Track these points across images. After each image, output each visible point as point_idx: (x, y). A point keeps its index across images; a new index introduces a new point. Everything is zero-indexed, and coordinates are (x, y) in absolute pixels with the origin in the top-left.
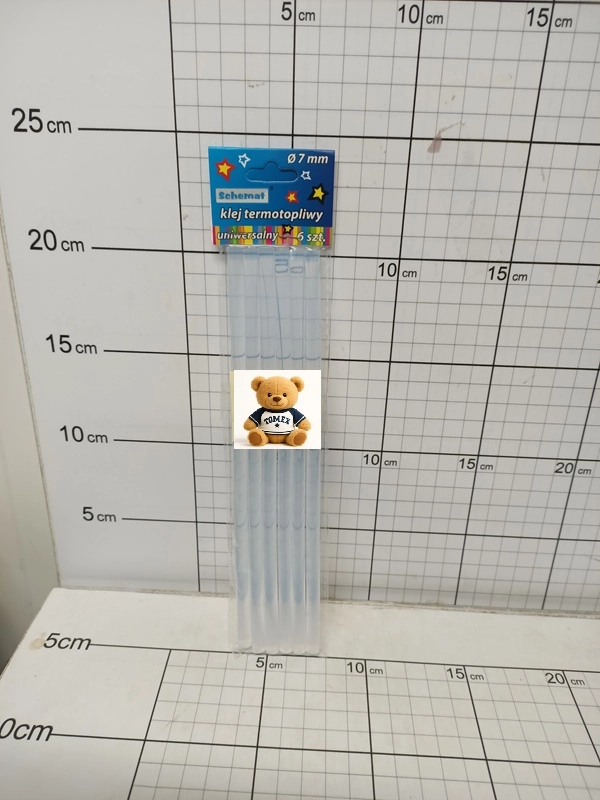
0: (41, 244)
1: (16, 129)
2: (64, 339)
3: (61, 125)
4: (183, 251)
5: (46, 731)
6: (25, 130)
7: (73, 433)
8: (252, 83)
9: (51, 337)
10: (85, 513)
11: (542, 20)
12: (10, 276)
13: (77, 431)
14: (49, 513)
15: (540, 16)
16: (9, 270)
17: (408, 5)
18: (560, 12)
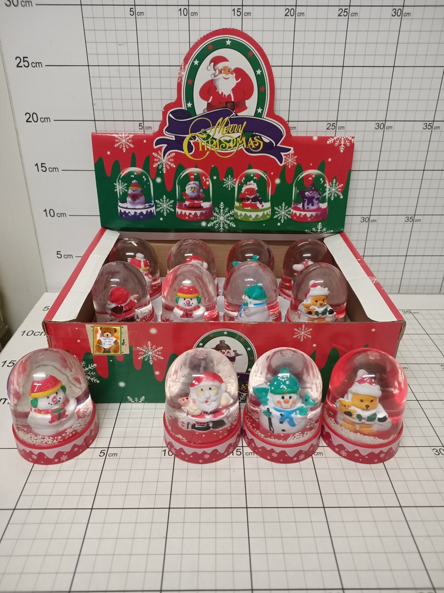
0: (31, 119)
1: (18, 66)
2: (43, 165)
3: (37, 64)
4: (95, 121)
6: (22, 67)
7: (49, 213)
8: (120, 44)
9: (37, 165)
10: (57, 254)
11: (239, 13)
12: (17, 135)
13: (51, 211)
14: (40, 255)
15: (238, 12)
16: (17, 132)
17: (182, 8)
18: (246, 9)
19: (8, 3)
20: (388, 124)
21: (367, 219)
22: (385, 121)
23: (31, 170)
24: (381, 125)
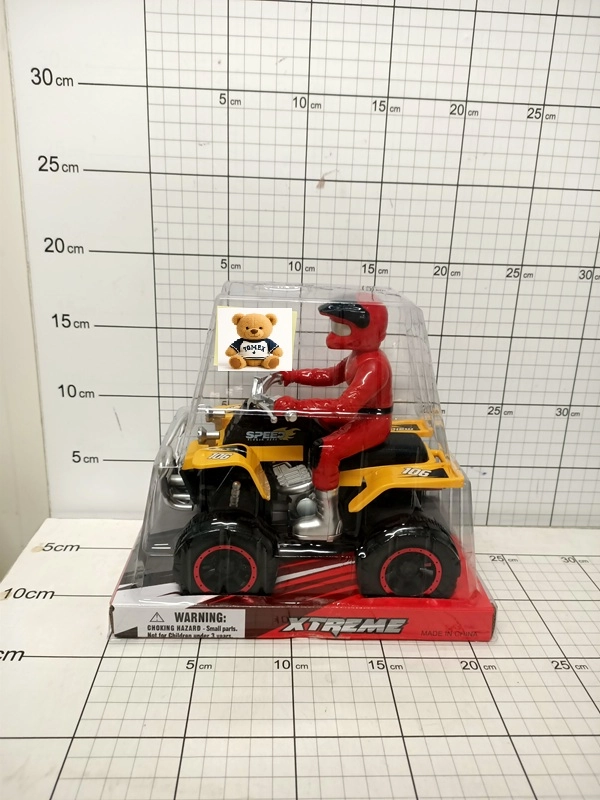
0: (53, 248)
1: (40, 169)
2: (65, 317)
3: (72, 167)
4: (153, 253)
5: (49, 595)
6: (47, 170)
7: (68, 391)
8: (201, 143)
9: (55, 316)
10: (74, 456)
11: (382, 108)
12: (29, 272)
13: (72, 389)
14: (45, 457)
15: (381, 105)
16: (28, 267)
17: (299, 97)
18: (392, 103)
19: (37, 80)
20: (597, 272)
21: (565, 411)
22: (594, 267)
23: (45, 324)
24: (587, 274)
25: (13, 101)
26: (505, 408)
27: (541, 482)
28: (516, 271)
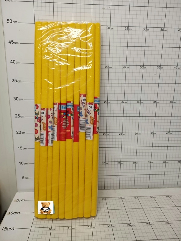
0: (18, 133)
1: (16, 117)
3: (23, 116)
5: (19, 213)
7: (22, 163)
9: (19, 147)
10: (23, 177)
16: (13, 137)
19: (15, 99)
20: (139, 133)
21: (135, 162)
23: (16, 149)
24: (137, 133)
25: (10, 104)
26: (121, 162)
27: (131, 178)
28: (121, 133)
